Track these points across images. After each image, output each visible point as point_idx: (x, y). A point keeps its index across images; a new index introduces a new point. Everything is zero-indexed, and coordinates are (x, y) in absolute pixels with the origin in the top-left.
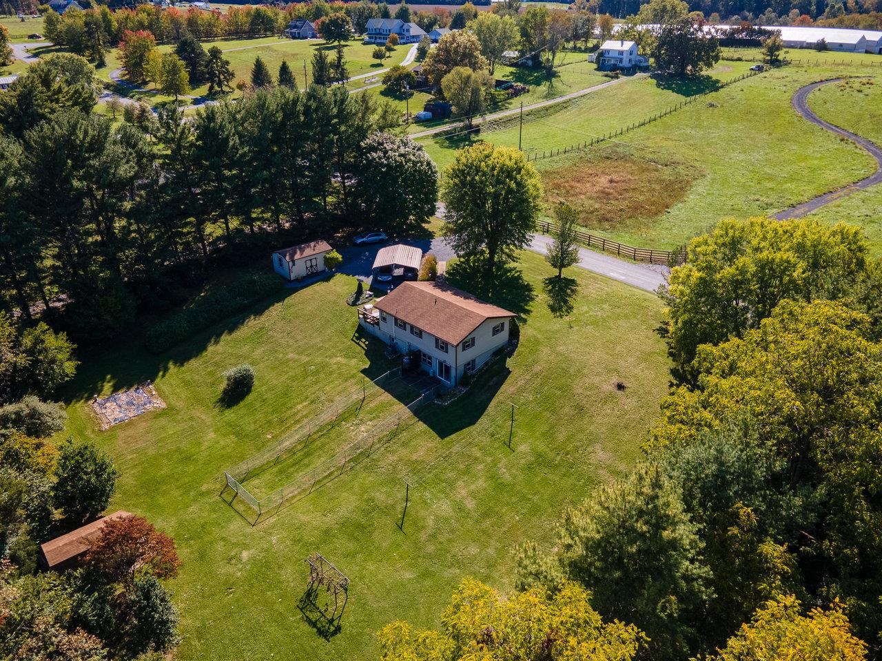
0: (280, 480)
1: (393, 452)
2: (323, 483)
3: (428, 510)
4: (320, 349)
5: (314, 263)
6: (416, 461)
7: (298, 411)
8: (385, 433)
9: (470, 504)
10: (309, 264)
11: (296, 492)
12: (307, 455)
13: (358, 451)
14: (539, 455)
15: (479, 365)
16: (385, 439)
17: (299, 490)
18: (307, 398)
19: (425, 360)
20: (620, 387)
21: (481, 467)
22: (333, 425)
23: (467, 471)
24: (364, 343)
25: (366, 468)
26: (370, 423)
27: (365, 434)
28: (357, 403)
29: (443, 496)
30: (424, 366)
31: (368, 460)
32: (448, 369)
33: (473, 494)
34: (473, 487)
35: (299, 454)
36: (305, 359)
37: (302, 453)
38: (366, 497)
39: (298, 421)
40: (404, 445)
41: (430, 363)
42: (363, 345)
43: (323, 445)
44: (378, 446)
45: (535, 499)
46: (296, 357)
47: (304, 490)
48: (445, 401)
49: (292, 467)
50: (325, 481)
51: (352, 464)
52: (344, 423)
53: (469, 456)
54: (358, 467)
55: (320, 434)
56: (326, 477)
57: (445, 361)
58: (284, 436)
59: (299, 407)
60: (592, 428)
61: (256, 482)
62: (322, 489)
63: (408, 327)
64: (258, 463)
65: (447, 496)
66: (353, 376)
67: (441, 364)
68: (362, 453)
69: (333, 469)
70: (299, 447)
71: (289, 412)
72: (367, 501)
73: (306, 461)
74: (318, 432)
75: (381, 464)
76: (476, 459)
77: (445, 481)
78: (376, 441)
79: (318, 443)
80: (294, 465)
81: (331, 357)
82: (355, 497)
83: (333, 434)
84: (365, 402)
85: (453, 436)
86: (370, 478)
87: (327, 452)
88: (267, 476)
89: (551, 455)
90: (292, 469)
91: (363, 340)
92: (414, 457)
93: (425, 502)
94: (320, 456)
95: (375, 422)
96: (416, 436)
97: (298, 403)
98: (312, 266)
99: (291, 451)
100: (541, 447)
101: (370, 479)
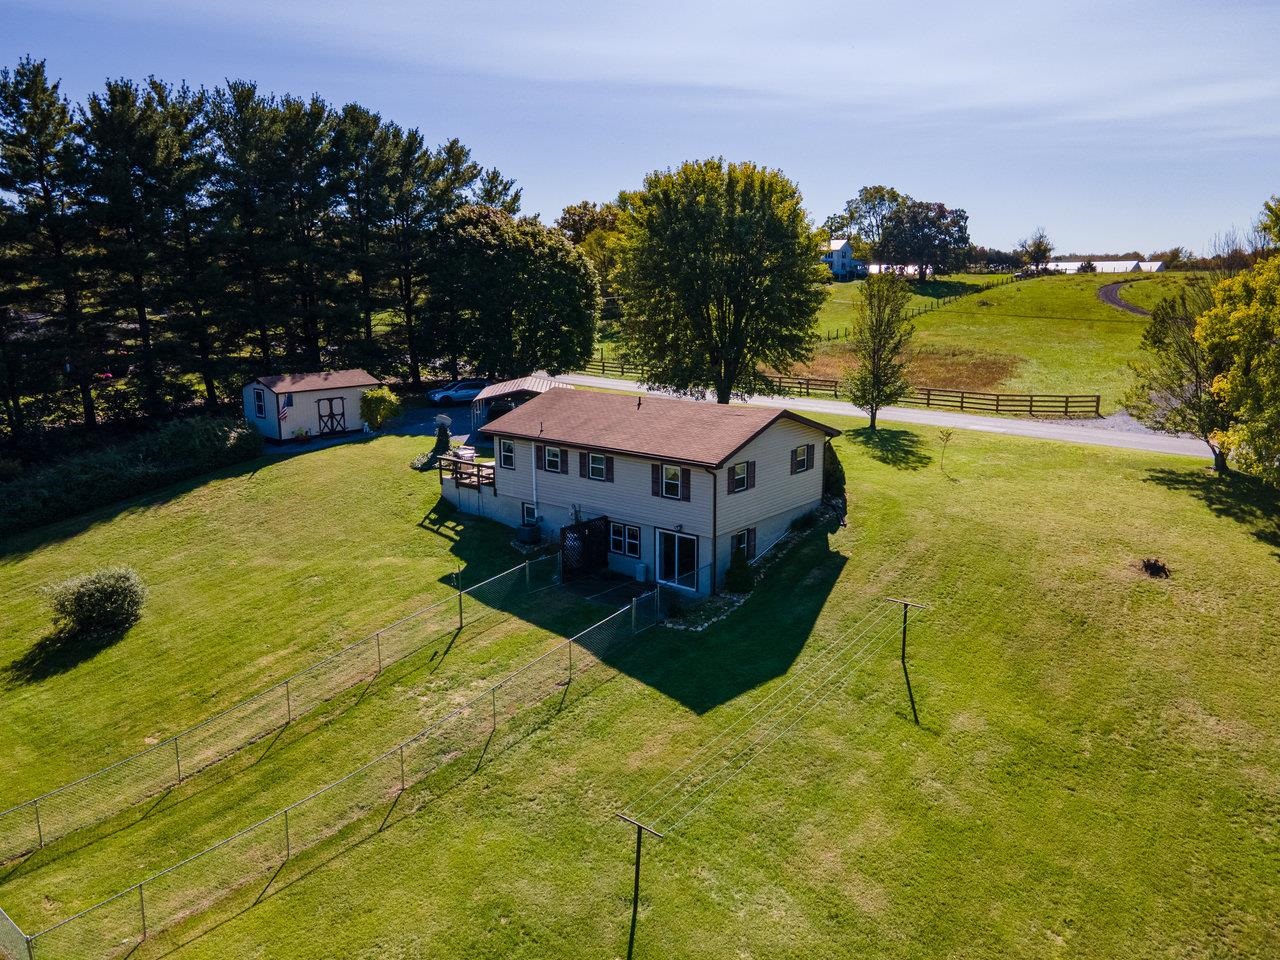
0: (152, 867)
1: (562, 756)
2: (315, 862)
3: (718, 927)
4: (341, 544)
5: (337, 410)
6: (642, 774)
7: (261, 671)
8: (527, 706)
9: (868, 899)
10: (325, 410)
11: (206, 903)
12: (270, 780)
13: (446, 759)
14: (1025, 740)
15: (764, 545)
16: (532, 719)
17: (223, 892)
18: (288, 641)
19: (618, 545)
20: (1155, 569)
21: (858, 778)
22: (362, 695)
23: (818, 794)
24: (453, 529)
25: (473, 804)
26: (482, 683)
27: (466, 712)
28: (439, 640)
29: (761, 875)
30: (618, 561)
31: (481, 780)
32: (689, 547)
33: (866, 864)
34: (856, 840)
35: (241, 781)
36: (294, 565)
37: (253, 776)
38: (478, 897)
39: (252, 696)
40: (593, 730)
41: (634, 548)
42: (451, 534)
43: (329, 750)
44: (511, 739)
45: (1083, 866)
46: (274, 563)
47: (239, 892)
48: (695, 623)
49: (208, 820)
50: (325, 855)
51: (426, 795)
52: (398, 689)
53: (810, 751)
54: (446, 804)
55: (322, 720)
56: (330, 842)
57: (680, 528)
58: (200, 734)
59: (263, 661)
60: (1138, 660)
61: (56, 878)
62: (313, 880)
63: (574, 459)
64: (86, 817)
65: (775, 874)
66: (427, 588)
67: (668, 539)
68: (456, 760)
69: (356, 815)
70: (247, 760)
71: (231, 677)
72: (482, 912)
73: (264, 798)
74: (315, 715)
75: (528, 788)
76: (833, 759)
77: (752, 828)
78: (503, 727)
79: (313, 744)
80: (218, 814)
81: (366, 558)
82: (437, 900)
83: (364, 717)
84: (463, 637)
85: (742, 700)
86: (492, 836)
87: (342, 767)
88: (107, 857)
89: (1060, 735)
90: (207, 829)
91: (451, 524)
92: (634, 763)
93: (700, 901)
94: (314, 781)
95: (495, 681)
96: (627, 707)
97: (262, 654)
98: (332, 416)
99: (216, 774)
100: (1021, 718)
101: (490, 837)
